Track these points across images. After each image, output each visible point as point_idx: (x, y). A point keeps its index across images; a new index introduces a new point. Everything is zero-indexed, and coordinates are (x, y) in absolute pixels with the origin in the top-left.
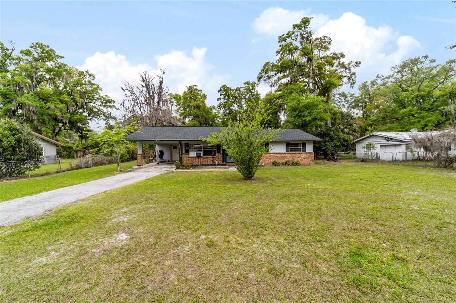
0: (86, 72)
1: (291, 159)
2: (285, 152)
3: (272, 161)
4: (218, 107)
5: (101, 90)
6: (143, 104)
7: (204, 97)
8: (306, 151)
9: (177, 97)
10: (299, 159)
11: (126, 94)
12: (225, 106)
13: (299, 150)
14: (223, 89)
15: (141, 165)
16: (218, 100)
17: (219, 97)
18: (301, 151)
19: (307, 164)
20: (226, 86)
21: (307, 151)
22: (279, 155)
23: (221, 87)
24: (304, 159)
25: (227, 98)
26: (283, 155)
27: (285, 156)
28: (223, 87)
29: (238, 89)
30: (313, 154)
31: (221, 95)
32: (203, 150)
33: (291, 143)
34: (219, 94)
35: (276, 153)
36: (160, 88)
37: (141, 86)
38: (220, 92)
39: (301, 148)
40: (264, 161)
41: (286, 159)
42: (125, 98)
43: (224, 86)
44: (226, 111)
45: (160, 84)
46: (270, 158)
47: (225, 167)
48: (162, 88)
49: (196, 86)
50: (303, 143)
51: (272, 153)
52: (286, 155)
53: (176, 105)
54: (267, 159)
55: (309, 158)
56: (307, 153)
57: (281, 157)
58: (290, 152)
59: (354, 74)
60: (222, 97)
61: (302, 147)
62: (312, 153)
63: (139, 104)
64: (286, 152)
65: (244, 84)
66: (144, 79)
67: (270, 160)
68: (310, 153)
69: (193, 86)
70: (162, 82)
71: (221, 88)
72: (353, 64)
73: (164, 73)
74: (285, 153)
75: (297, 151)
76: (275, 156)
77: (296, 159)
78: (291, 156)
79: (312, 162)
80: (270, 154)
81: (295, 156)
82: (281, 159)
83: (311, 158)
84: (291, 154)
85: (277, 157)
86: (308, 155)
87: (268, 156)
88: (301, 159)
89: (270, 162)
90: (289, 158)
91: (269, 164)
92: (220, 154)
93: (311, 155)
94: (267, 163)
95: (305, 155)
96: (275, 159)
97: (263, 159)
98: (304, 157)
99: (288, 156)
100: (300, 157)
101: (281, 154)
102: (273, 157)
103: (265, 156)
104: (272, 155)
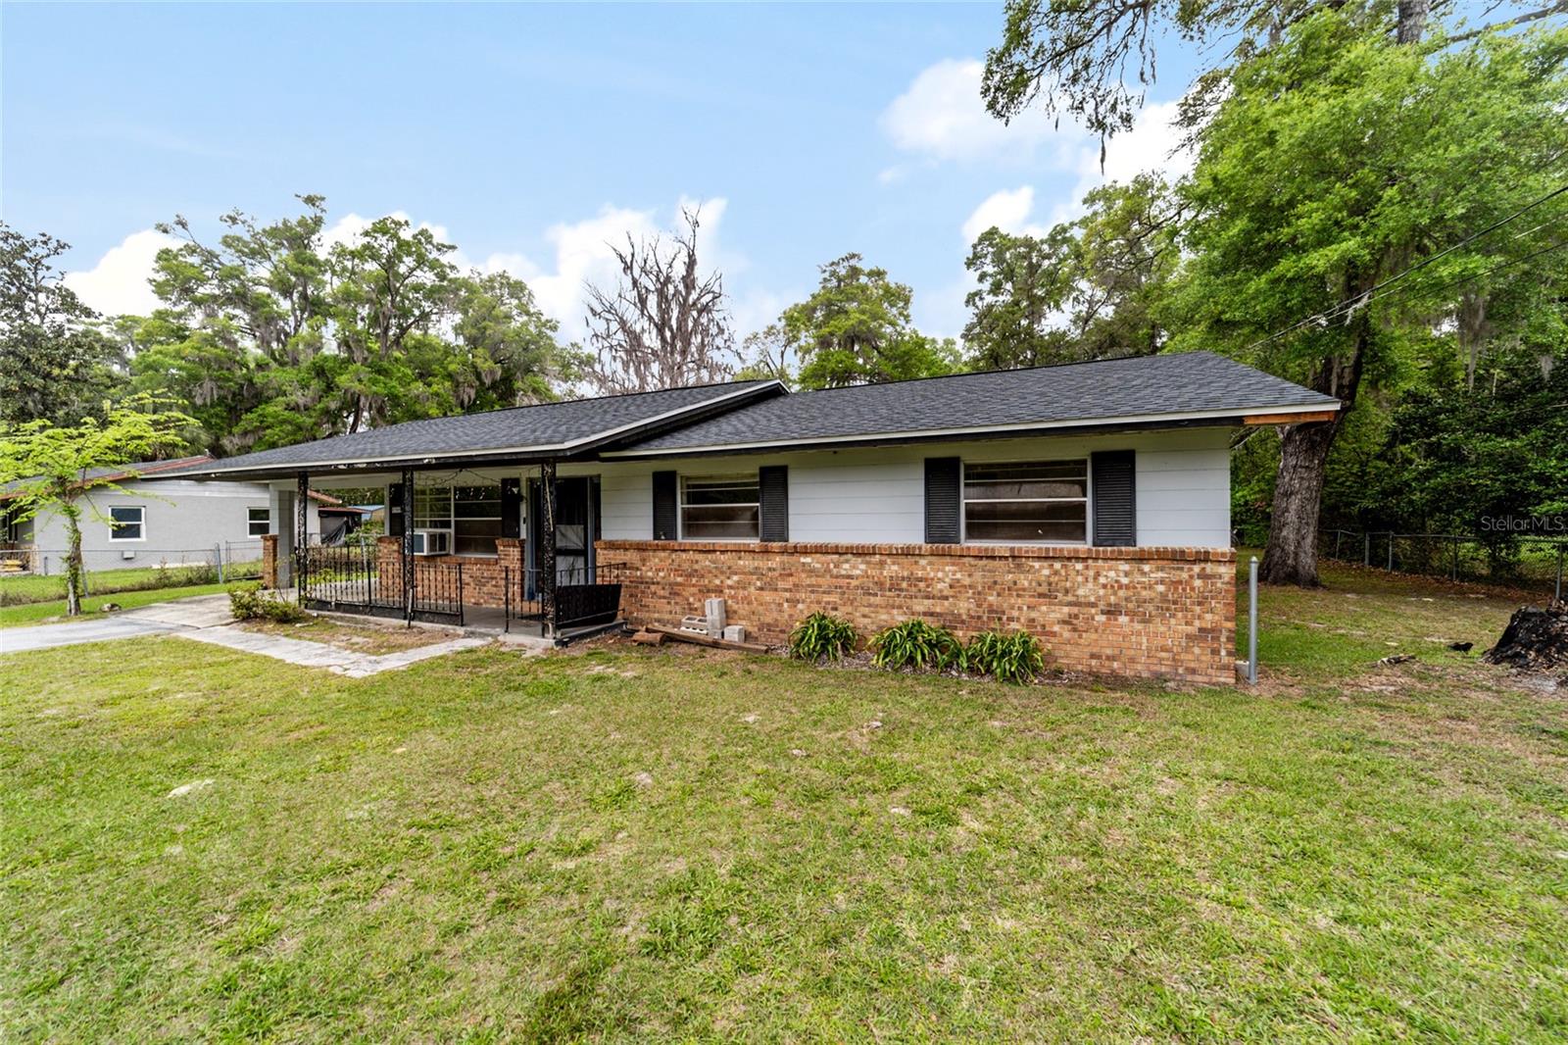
1: (964, 606)
2: (912, 533)
3: (803, 610)
7: (899, 296)
8: (1131, 540)
10: (1051, 614)
13: (1058, 522)
14: (984, 249)
16: (967, 301)
17: (976, 286)
18: (1078, 533)
19: (1142, 669)
20: (999, 233)
21: (1146, 540)
22: (857, 567)
23: (976, 241)
24: (1112, 612)
26: (892, 569)
27: (913, 580)
28: (983, 239)
29: (1061, 236)
30: (1227, 572)
31: (982, 278)
32: (453, 520)
33: (970, 455)
34: (973, 273)
35: (836, 551)
38: (974, 268)
39: (1083, 505)
40: (743, 609)
41: (921, 605)
43: (990, 235)
45: (688, 270)
46: (788, 583)
47: (452, 629)
48: (694, 282)
50: (1099, 458)
51: (805, 551)
52: (925, 568)
54: (768, 596)
55: (1168, 606)
56: (1142, 558)
57: (880, 584)
58: (967, 543)
60: (987, 285)
61: (1089, 500)
62: (1203, 557)
64: (930, 538)
67: (794, 602)
68: (1178, 557)
69: (845, 259)
70: (695, 261)
71: (976, 247)
74: (907, 552)
75: (1033, 536)
76: (830, 571)
77: (1015, 613)
78: (967, 581)
79: (1215, 652)
80: (785, 558)
81: (1013, 588)
82: (872, 599)
83: (1198, 609)
84: (973, 561)
85: (844, 582)
86: (1160, 574)
87: (776, 574)
88: (1075, 610)
89: (791, 616)
90: (946, 598)
91: (781, 636)
92: (514, 546)
93: (1198, 583)
94: (768, 620)
95: (1125, 581)
96: (826, 598)
97: (744, 588)
98: (1113, 599)
99: (944, 574)
100: (1067, 592)
101: (868, 558)
102: (813, 581)
103: (756, 571)
104: (802, 560)
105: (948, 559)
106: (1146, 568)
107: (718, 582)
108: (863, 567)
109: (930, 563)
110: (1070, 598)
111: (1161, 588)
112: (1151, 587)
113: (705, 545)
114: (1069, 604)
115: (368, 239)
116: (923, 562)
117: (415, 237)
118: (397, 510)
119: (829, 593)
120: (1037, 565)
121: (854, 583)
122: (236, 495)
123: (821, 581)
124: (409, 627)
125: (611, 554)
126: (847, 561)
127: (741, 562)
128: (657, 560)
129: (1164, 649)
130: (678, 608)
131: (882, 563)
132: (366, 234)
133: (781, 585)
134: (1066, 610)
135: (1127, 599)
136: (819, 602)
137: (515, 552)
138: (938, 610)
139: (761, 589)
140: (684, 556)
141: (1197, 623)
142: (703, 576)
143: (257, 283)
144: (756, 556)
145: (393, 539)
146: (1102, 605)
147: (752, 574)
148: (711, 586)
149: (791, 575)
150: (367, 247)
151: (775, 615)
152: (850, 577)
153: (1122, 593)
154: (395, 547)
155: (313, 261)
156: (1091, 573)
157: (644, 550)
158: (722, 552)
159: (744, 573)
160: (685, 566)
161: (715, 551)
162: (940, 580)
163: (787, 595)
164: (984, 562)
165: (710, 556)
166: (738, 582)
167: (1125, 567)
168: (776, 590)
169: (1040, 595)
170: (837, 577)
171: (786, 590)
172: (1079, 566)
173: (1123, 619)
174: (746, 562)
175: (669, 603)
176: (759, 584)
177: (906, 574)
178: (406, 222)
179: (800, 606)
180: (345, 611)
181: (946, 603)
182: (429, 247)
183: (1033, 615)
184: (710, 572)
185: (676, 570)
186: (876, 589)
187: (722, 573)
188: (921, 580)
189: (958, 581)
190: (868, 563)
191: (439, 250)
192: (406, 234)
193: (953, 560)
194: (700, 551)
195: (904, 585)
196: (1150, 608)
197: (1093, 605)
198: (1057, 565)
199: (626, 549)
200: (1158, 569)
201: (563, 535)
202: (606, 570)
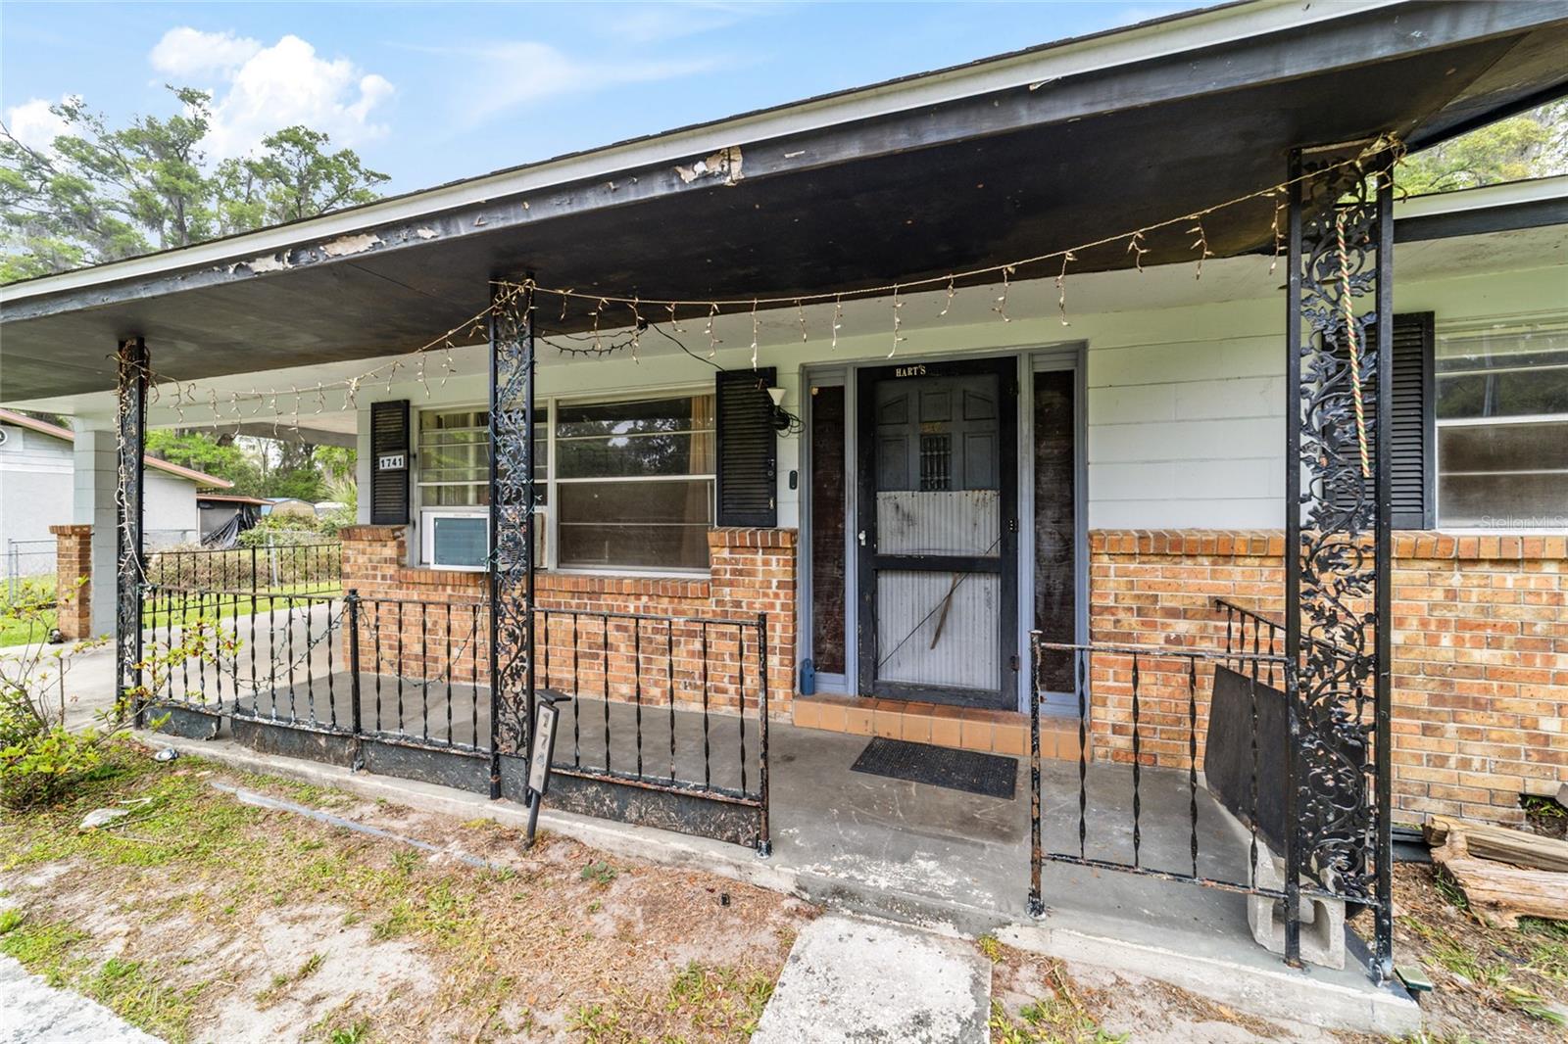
32: (552, 482)
92: (774, 548)
115: (272, 150)
117: (335, 158)
118: (391, 462)
122: (53, 470)
124: (534, 839)
125: (1156, 572)
130: (1476, 750)
132: (270, 143)
137: (772, 568)
140: (1510, 578)
143: (111, 207)
145: (384, 531)
150: (269, 162)
154: (390, 551)
155: (191, 177)
160: (1510, 613)
175: (1426, 730)
178: (325, 136)
180: (264, 747)
182: (355, 173)
185: (1463, 625)
191: (368, 179)
192: (325, 151)
199: (1225, 557)
201: (908, 518)
202: (1130, 622)
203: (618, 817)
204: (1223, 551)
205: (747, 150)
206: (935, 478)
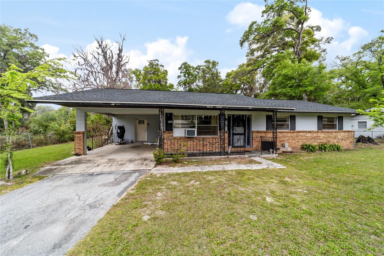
0: (25, 30)
1: (325, 141)
2: (316, 129)
3: (300, 143)
4: (179, 85)
5: (48, 56)
6: (99, 72)
7: (166, 73)
9: (136, 72)
10: (335, 141)
11: (79, 63)
12: (185, 84)
13: (333, 127)
14: (183, 66)
15: (82, 152)
16: (178, 77)
17: (180, 74)
18: (336, 128)
19: (345, 148)
20: (187, 64)
21: (344, 129)
22: (309, 135)
24: (342, 140)
25: (187, 75)
26: (315, 135)
27: (318, 137)
28: (183, 64)
29: (198, 68)
30: (353, 133)
32: (196, 125)
33: (324, 116)
34: (180, 71)
35: (304, 132)
36: (119, 56)
37: (97, 54)
38: (180, 70)
41: (319, 141)
42: (77, 66)
43: (185, 64)
44: (186, 89)
45: (120, 52)
47: (242, 156)
48: (121, 56)
49: (157, 60)
51: (300, 132)
53: (136, 80)
54: (293, 141)
58: (324, 130)
59: (324, 51)
60: (182, 74)
61: (337, 123)
62: (351, 131)
63: (94, 73)
64: (318, 129)
65: (205, 62)
66: (100, 43)
67: (298, 142)
68: (349, 132)
69: (155, 60)
70: (122, 50)
71: (181, 65)
72: (324, 40)
73: (124, 39)
75: (331, 129)
76: (305, 136)
77: (331, 141)
78: (325, 136)
79: (352, 144)
80: (297, 133)
81: (331, 137)
82: (312, 140)
83: (350, 139)
84: (326, 133)
85: (307, 138)
86: (347, 134)
87: (295, 137)
88: (338, 140)
89: (298, 145)
90: (322, 139)
91: (297, 149)
93: (350, 135)
94: (293, 146)
95: (343, 135)
96: (304, 141)
97: (289, 140)
98: (342, 138)
99: (322, 135)
100: (337, 137)
101: (311, 133)
102: (302, 138)
103: (292, 137)
104: (300, 134)
105: (322, 133)
106: (346, 133)
107: (283, 139)
108: (310, 135)
109: (320, 134)
110: (337, 138)
111: (347, 136)
112: (346, 136)
113: (281, 131)
114: (337, 139)
116: (319, 133)
118: (170, 122)
119: (305, 140)
120: (334, 133)
121: (309, 138)
123: (303, 138)
125: (257, 134)
126: (307, 134)
127: (288, 135)
128: (269, 135)
129: (347, 145)
131: (313, 134)
133: (296, 139)
134: (337, 140)
135: (343, 138)
136: (303, 142)
137: (226, 135)
138: (321, 141)
139: (292, 140)
141: (350, 141)
142: (280, 138)
144: (291, 133)
146: (341, 139)
147: (290, 137)
148: (282, 140)
149: (298, 137)
151: (295, 145)
152: (308, 137)
153: (343, 137)
156: (340, 134)
157: (266, 133)
158: (284, 133)
159: (289, 137)
161: (283, 133)
162: (322, 136)
163: (297, 141)
164: (327, 133)
165: (282, 134)
166: (287, 139)
167: (343, 133)
168: (295, 140)
169: (334, 138)
170: (306, 137)
171: (297, 140)
172: (339, 133)
173: (343, 141)
174: (289, 135)
176: (292, 139)
177: (317, 136)
179: (299, 143)
181: (322, 140)
183: (333, 141)
184: (282, 137)
186: (312, 138)
187: (285, 137)
188: (319, 136)
189: (324, 136)
190: (311, 134)
193: (323, 133)
194: (279, 133)
195: (316, 138)
196: (346, 139)
197: (340, 139)
198: (336, 133)
199: (261, 133)
200: (347, 133)
201: (236, 130)
202: (255, 138)
203: (232, 155)
204: (261, 132)
205: (252, 108)
206: (238, 126)
